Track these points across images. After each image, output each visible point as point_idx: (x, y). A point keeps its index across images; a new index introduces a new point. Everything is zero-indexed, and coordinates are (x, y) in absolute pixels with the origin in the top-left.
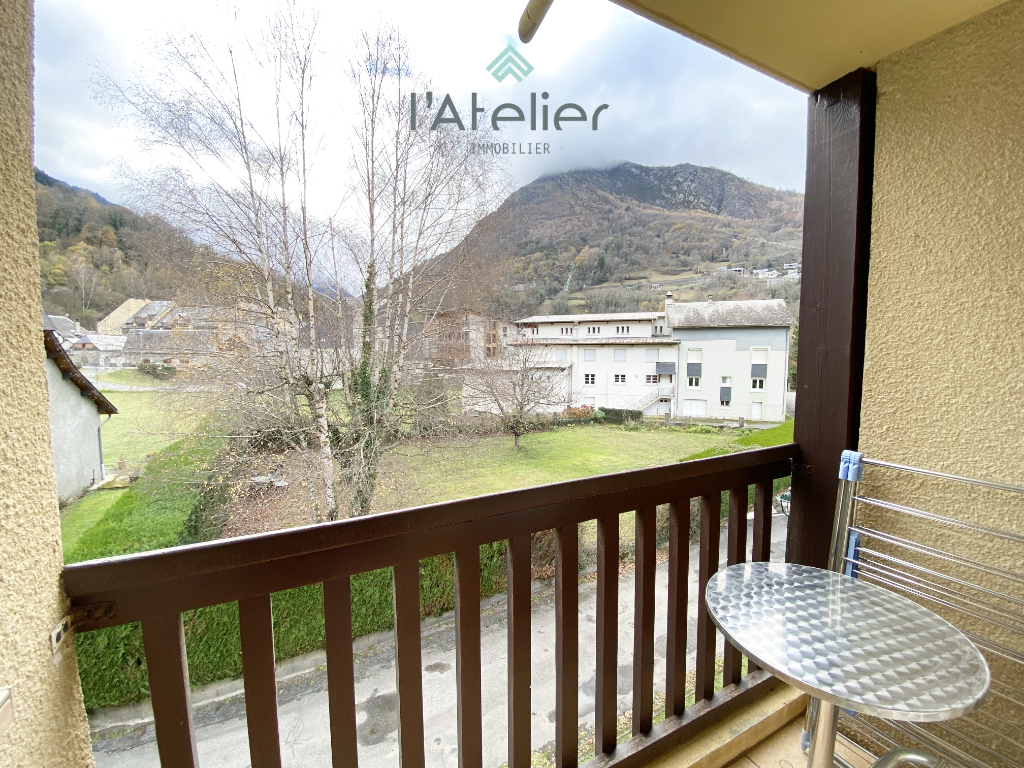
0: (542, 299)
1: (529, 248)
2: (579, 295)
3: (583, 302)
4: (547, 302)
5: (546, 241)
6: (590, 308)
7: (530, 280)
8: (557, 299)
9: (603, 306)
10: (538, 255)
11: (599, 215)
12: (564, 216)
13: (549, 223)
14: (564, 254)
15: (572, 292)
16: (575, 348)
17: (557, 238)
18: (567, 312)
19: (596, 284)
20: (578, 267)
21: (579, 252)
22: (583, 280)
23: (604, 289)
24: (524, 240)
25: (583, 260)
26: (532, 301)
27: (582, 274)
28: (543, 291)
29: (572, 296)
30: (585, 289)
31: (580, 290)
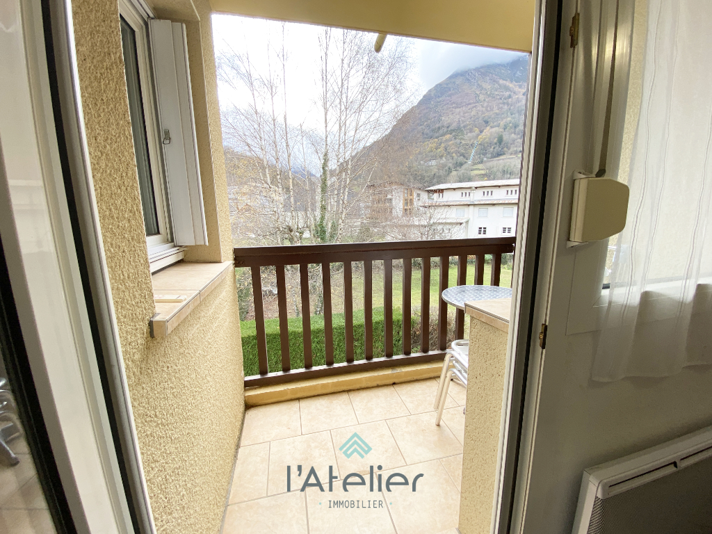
0: (450, 171)
1: (441, 132)
2: (480, 166)
3: (483, 172)
4: (454, 173)
5: (454, 125)
6: (488, 176)
7: (441, 157)
8: (462, 171)
9: (499, 175)
10: (448, 136)
11: (501, 101)
12: (470, 104)
13: (458, 110)
14: (469, 134)
15: (474, 164)
16: (471, 207)
17: (463, 122)
18: (470, 180)
19: (495, 157)
20: (480, 144)
21: (481, 132)
22: (485, 154)
23: (501, 161)
24: (437, 126)
25: (485, 139)
26: (442, 173)
27: (483, 150)
28: (450, 165)
29: (475, 167)
30: (485, 162)
31: (482, 162)
